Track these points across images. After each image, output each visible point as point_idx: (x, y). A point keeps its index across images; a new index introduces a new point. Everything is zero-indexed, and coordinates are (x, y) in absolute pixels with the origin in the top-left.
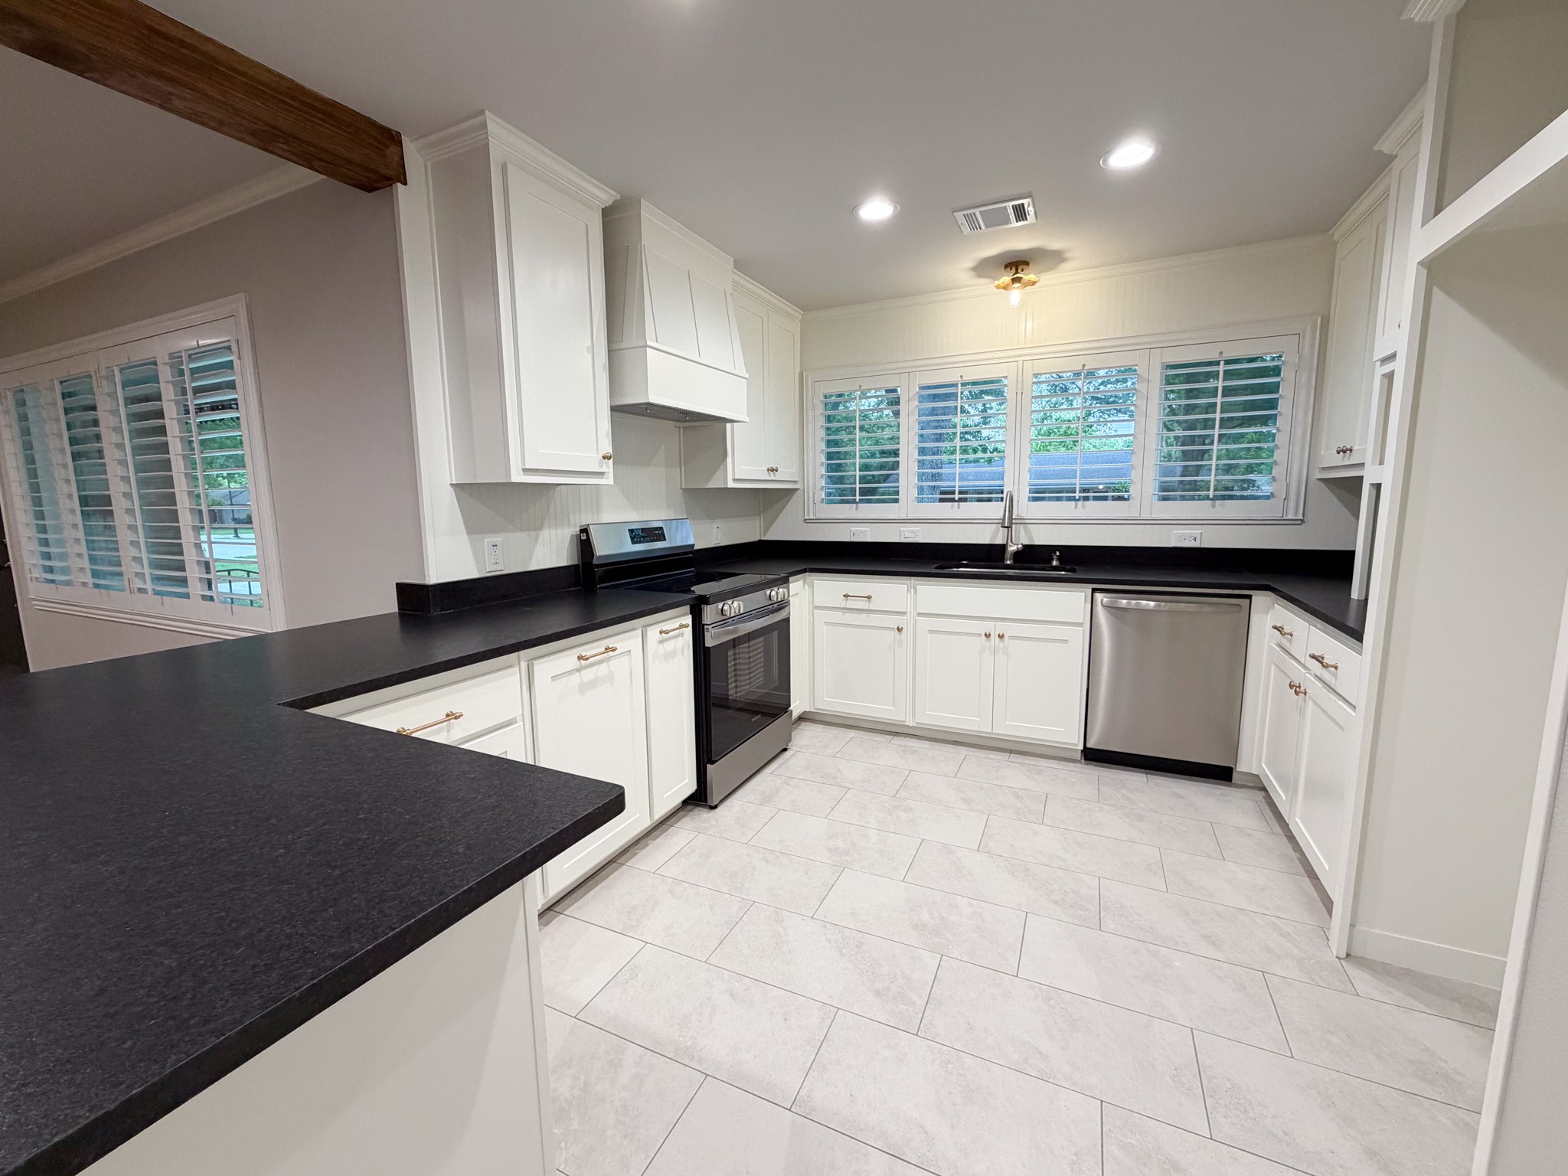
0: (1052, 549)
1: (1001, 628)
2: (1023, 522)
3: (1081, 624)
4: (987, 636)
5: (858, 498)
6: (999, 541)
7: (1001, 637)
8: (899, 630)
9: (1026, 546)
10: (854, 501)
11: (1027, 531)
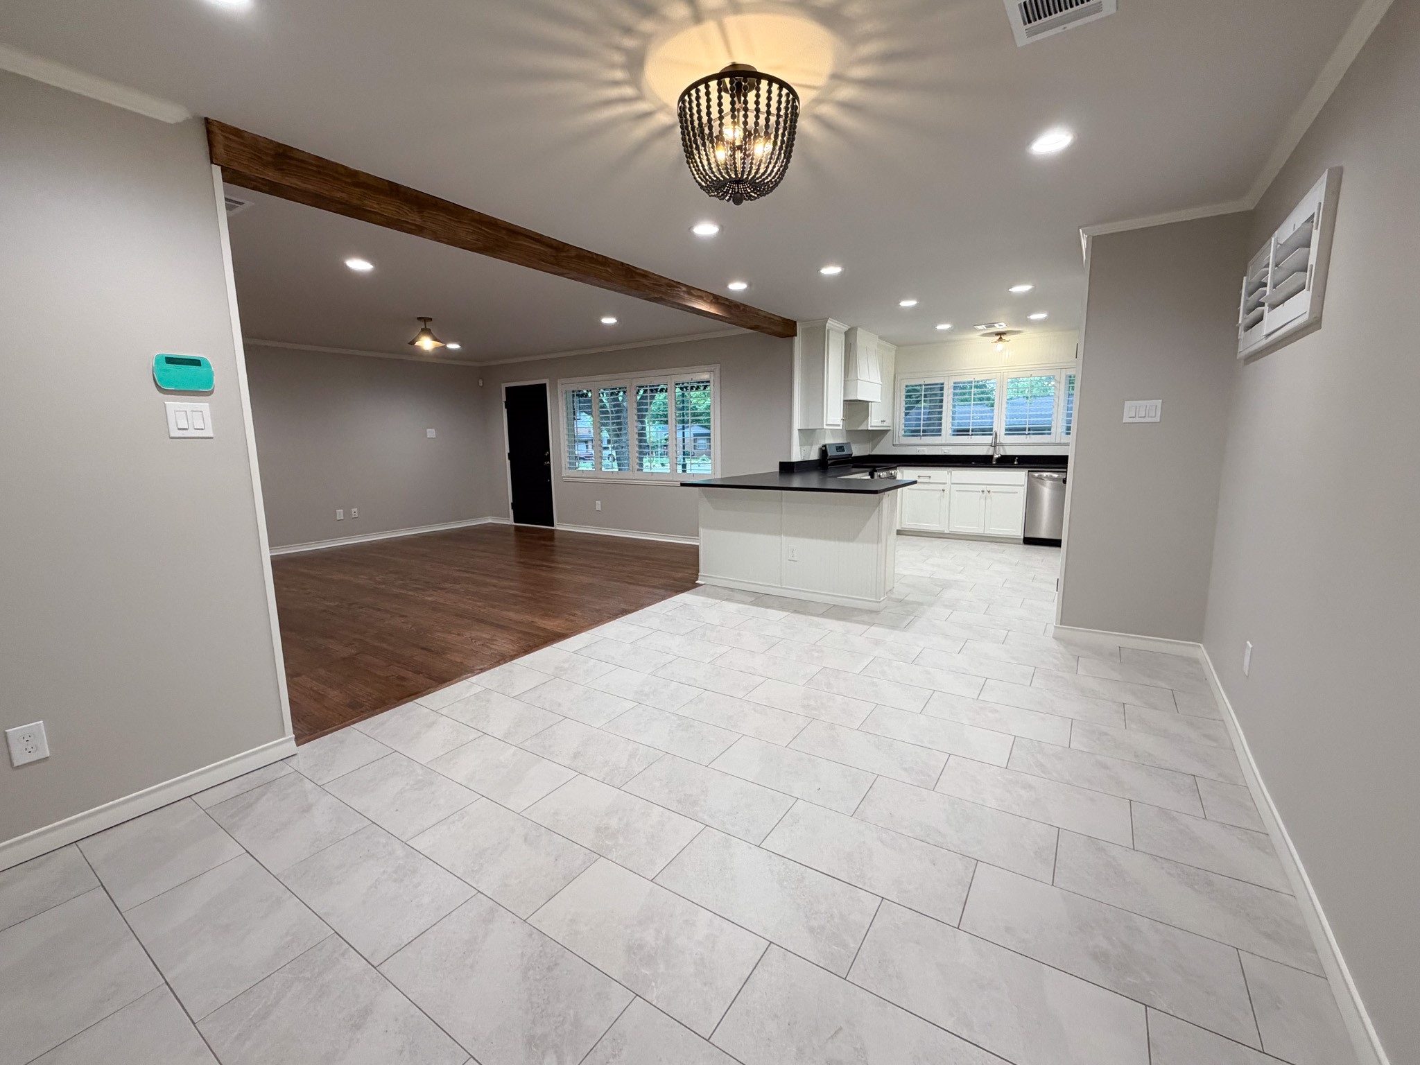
0: (1014, 457)
1: (989, 488)
2: (1002, 445)
3: (1023, 485)
4: (983, 491)
5: (922, 434)
6: (990, 453)
7: (989, 492)
8: (943, 490)
9: (1002, 456)
10: (920, 436)
11: (1004, 449)
